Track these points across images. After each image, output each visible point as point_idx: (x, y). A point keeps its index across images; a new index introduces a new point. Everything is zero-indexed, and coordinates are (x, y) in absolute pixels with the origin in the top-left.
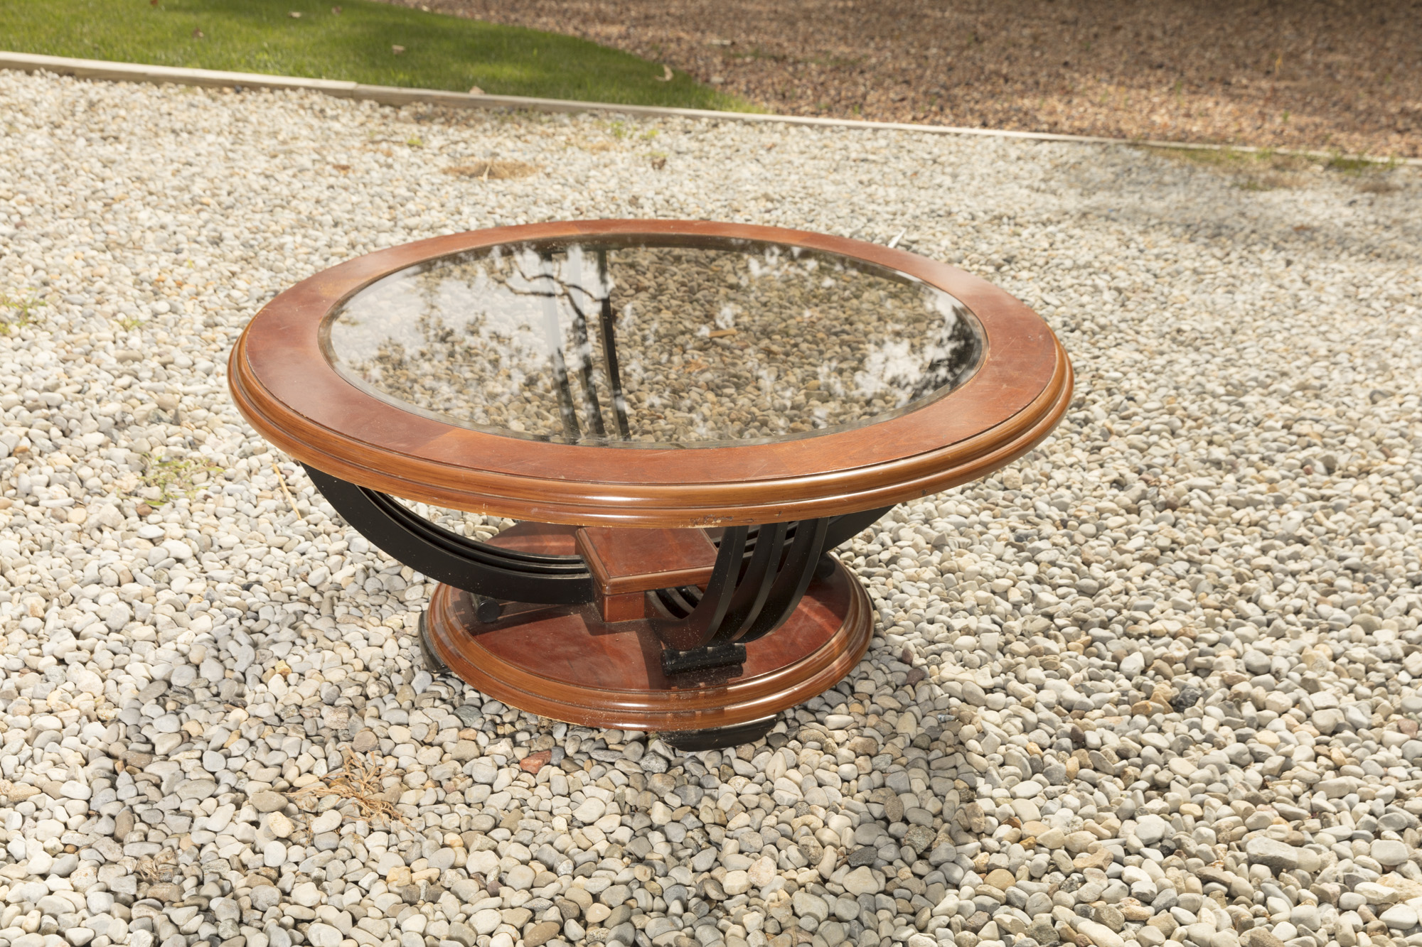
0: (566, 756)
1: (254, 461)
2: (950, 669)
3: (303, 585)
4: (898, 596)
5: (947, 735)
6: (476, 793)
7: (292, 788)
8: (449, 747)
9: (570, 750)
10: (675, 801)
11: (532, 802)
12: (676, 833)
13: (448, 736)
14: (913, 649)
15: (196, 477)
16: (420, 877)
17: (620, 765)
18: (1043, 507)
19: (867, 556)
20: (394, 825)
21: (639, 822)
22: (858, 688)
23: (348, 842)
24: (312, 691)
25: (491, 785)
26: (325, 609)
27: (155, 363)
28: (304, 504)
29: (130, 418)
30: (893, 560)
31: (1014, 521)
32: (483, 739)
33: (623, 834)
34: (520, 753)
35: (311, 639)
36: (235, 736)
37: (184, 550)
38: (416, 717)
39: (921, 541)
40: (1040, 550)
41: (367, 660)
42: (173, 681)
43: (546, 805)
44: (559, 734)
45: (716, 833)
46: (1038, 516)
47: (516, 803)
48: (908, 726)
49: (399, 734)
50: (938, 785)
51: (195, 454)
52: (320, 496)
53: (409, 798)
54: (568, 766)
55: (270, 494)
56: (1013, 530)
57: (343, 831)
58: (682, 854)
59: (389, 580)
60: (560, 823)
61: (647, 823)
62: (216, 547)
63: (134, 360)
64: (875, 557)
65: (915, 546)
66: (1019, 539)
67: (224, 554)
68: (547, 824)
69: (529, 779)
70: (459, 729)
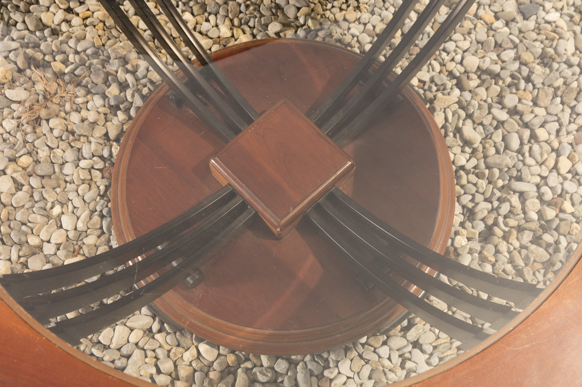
8: (115, 120)
23: (5, 111)
33: (49, 249)
53: (55, 122)
57: (13, 105)
60: (57, 210)
68: (56, 202)
69: (97, 177)
70: (130, 118)
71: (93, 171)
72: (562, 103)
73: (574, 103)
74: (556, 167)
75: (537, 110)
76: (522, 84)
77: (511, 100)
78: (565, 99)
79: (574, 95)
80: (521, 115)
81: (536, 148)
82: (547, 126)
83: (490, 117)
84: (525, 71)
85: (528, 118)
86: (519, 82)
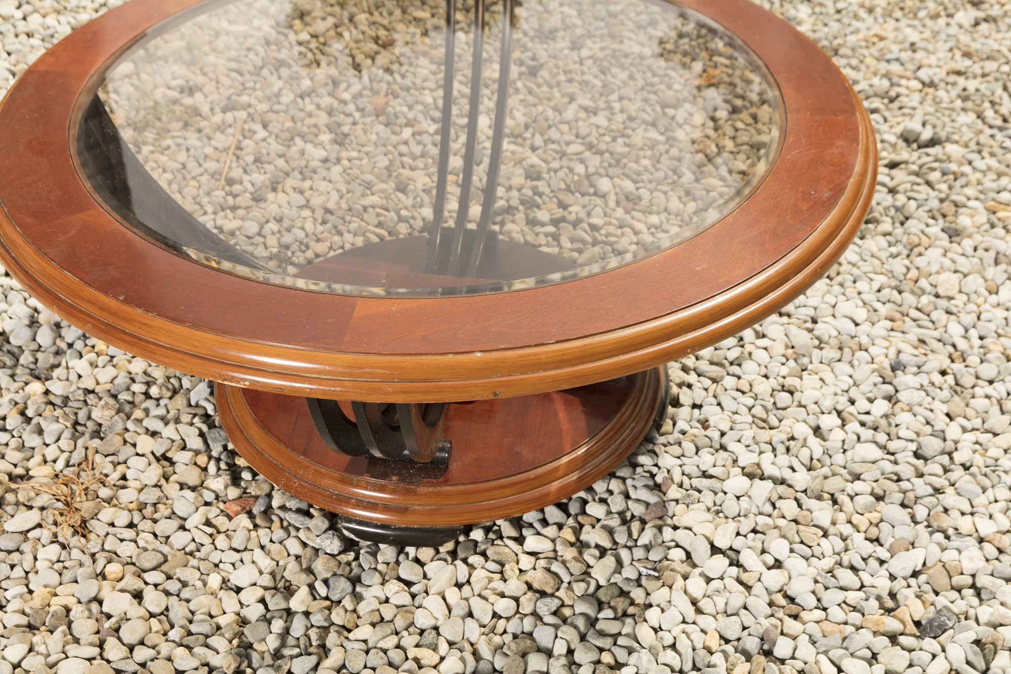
0: (269, 508)
2: (697, 514)
4: (710, 407)
6: (166, 527)
7: (26, 477)
8: (179, 468)
9: (275, 503)
10: (322, 590)
11: (205, 550)
12: (298, 627)
13: (183, 458)
14: (677, 477)
16: (56, 604)
17: (302, 534)
20: (76, 541)
21: (276, 603)
22: (589, 509)
23: (26, 547)
24: (108, 378)
25: (185, 520)
31: (907, 342)
32: (212, 468)
33: (254, 612)
34: (233, 493)
36: (15, 411)
38: (169, 432)
42: (12, 340)
43: (215, 557)
45: (332, 639)
48: (602, 571)
49: (146, 444)
53: (107, 514)
54: (260, 520)
56: (897, 353)
57: (30, 535)
58: (287, 652)
60: (214, 581)
61: (283, 605)
66: (895, 367)
68: (204, 577)
69: (223, 524)
70: (197, 453)
71: (214, 521)
72: (583, 195)
73: (592, 190)
74: (636, 233)
75: (570, 209)
76: (537, 198)
77: (542, 215)
78: (582, 190)
79: (586, 183)
80: (563, 220)
81: (603, 232)
82: (593, 213)
83: (542, 236)
84: (529, 192)
85: (573, 217)
86: (534, 201)
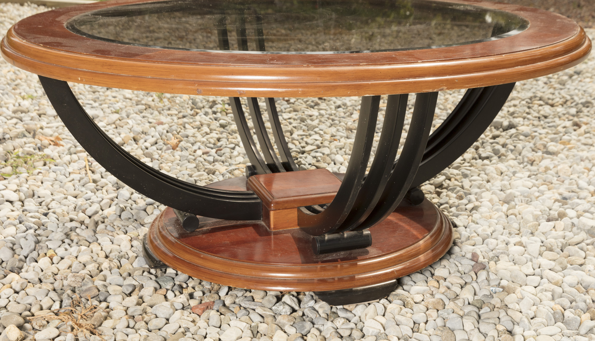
0: (224, 305)
1: (75, 157)
2: (504, 265)
3: (81, 215)
4: (473, 225)
5: (496, 301)
6: (155, 324)
7: (33, 316)
8: (146, 298)
9: (227, 303)
10: (292, 331)
11: (193, 329)
13: (147, 292)
14: (479, 253)
15: (36, 164)
17: (259, 310)
18: (583, 183)
19: (457, 207)
22: (436, 274)
24: (66, 267)
25: (167, 319)
26: (92, 226)
27: (34, 114)
28: (97, 176)
29: (7, 136)
30: (475, 208)
31: (562, 190)
32: (170, 295)
34: (193, 303)
35: (75, 241)
37: (14, 197)
38: (129, 281)
39: (496, 199)
40: (578, 205)
41: (108, 252)
43: (202, 332)
44: (223, 293)
46: (579, 188)
47: (182, 330)
48: (467, 295)
49: (114, 290)
50: (483, 327)
51: (40, 153)
52: (109, 173)
53: (108, 324)
54: (223, 310)
55: (78, 172)
56: (560, 194)
59: (137, 214)
62: (36, 197)
63: (22, 112)
64: (463, 207)
65: (491, 201)
66: (565, 198)
67: (40, 200)
69: (196, 318)
70: (156, 289)
